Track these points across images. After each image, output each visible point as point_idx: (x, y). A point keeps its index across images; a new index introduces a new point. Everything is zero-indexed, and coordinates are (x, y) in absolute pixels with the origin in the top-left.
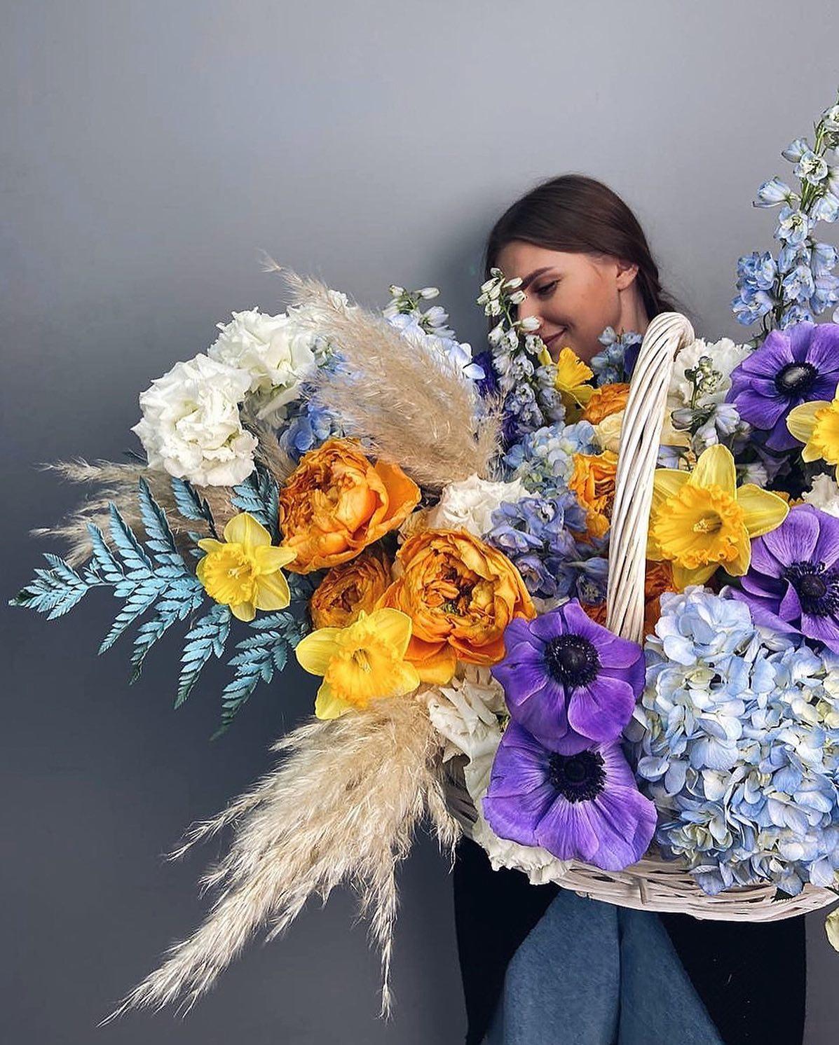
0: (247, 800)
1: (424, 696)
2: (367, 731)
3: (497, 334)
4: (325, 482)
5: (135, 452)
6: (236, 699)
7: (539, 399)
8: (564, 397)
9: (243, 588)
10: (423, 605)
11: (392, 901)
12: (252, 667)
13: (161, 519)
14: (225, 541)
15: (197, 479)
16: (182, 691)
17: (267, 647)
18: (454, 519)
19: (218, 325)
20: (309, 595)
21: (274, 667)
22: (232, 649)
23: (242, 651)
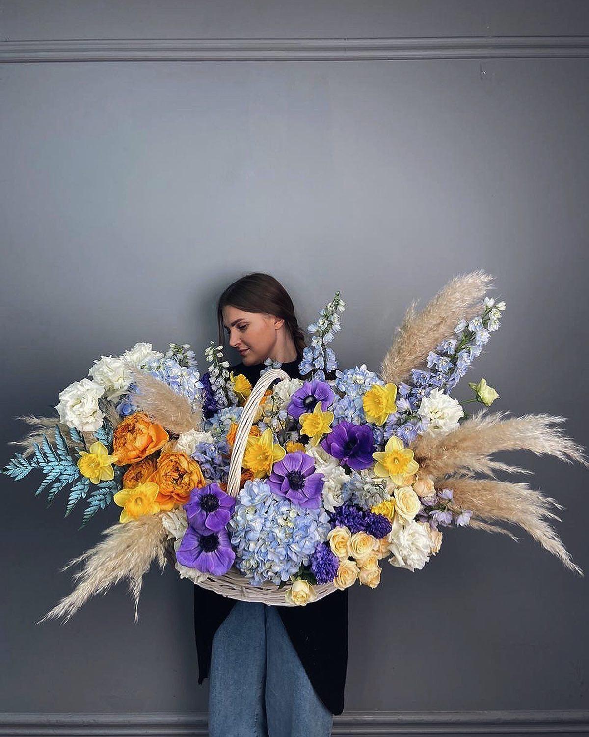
0: (91, 552)
1: (162, 515)
2: (137, 527)
3: (211, 368)
4: (133, 430)
5: (56, 414)
6: (90, 515)
7: (227, 396)
8: (237, 395)
9: (96, 471)
10: (164, 481)
11: (140, 586)
12: (97, 502)
13: (64, 442)
14: (90, 453)
15: (79, 429)
16: (68, 511)
17: (104, 495)
18: (181, 447)
19: (95, 361)
20: (123, 474)
21: (106, 503)
22: (89, 495)
23: (93, 496)
